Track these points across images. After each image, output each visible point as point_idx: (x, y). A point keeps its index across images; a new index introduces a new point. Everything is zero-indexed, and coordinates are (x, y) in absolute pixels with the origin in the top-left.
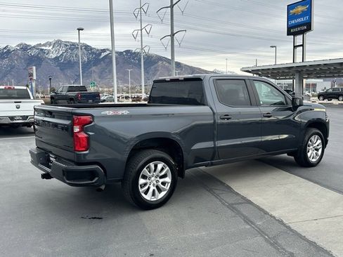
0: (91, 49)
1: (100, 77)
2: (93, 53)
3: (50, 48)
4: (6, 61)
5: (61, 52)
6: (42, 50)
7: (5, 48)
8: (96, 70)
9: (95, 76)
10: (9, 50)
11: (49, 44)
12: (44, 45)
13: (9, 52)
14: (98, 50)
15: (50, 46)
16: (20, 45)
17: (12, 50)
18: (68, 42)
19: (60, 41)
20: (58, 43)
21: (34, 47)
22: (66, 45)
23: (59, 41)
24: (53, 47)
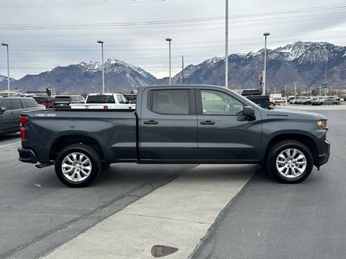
0: (334, 47)
1: (341, 78)
2: (335, 52)
3: (290, 51)
4: (248, 67)
5: (300, 54)
6: (281, 53)
7: (248, 55)
8: (338, 70)
9: (336, 76)
10: (251, 56)
11: (289, 47)
12: (284, 48)
13: (251, 58)
14: (341, 48)
15: (290, 48)
16: (262, 50)
17: (254, 55)
18: (309, 43)
19: (301, 42)
20: (299, 44)
21: (274, 51)
22: (306, 46)
23: (299, 42)
24: (293, 49)
